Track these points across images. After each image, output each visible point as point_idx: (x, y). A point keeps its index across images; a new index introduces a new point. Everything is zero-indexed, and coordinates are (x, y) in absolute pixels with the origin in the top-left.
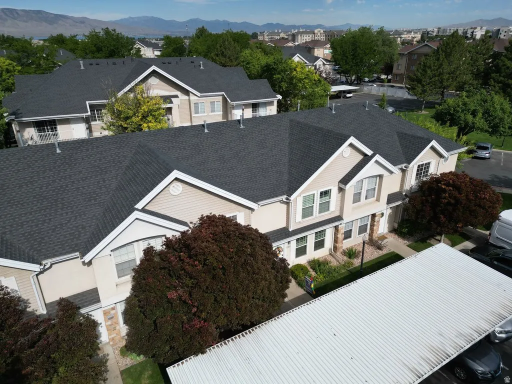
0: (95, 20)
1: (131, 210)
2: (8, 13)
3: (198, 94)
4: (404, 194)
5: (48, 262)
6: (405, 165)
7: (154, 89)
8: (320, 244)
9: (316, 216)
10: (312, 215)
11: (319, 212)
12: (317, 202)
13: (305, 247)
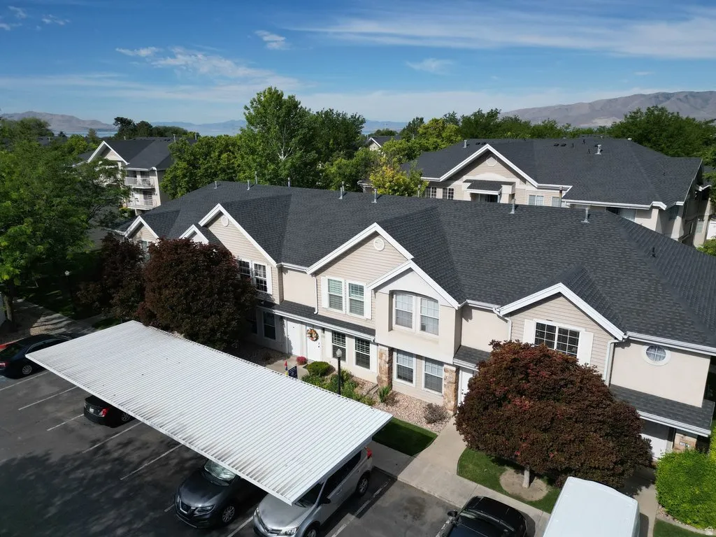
3: (535, 183)
6: (498, 306)
7: (490, 171)
8: (364, 360)
9: (346, 312)
10: (341, 309)
11: (351, 311)
12: (346, 295)
13: (344, 351)
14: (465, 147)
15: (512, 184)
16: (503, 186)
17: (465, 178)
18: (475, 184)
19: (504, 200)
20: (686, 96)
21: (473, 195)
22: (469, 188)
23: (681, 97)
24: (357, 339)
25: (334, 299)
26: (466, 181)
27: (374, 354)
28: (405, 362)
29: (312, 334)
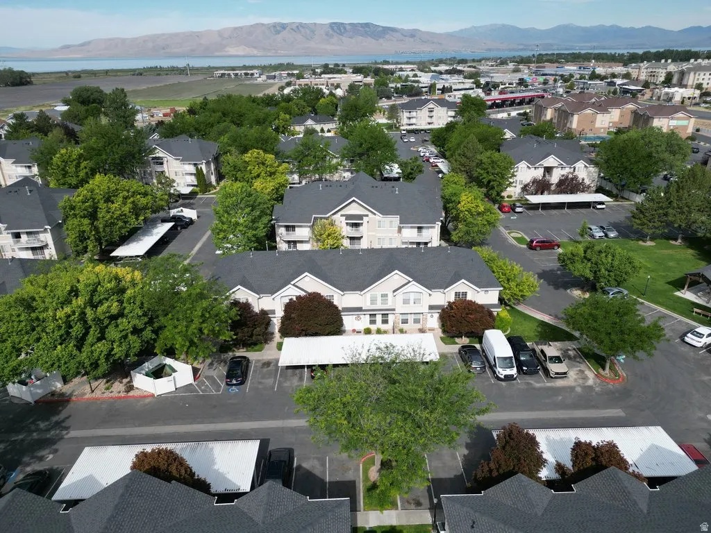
0: (428, 33)
1: (289, 283)
2: (335, 28)
3: (381, 215)
5: (262, 295)
6: (443, 290)
7: (354, 210)
8: (385, 322)
9: (379, 305)
10: (376, 304)
11: (382, 304)
12: (379, 299)
13: (375, 321)
14: (321, 189)
15: (367, 216)
16: (364, 218)
17: (340, 213)
18: (348, 217)
20: (297, 27)
21: (347, 223)
22: (345, 220)
24: (382, 314)
25: (373, 301)
26: (342, 216)
27: (391, 318)
28: (405, 317)
29: (358, 318)
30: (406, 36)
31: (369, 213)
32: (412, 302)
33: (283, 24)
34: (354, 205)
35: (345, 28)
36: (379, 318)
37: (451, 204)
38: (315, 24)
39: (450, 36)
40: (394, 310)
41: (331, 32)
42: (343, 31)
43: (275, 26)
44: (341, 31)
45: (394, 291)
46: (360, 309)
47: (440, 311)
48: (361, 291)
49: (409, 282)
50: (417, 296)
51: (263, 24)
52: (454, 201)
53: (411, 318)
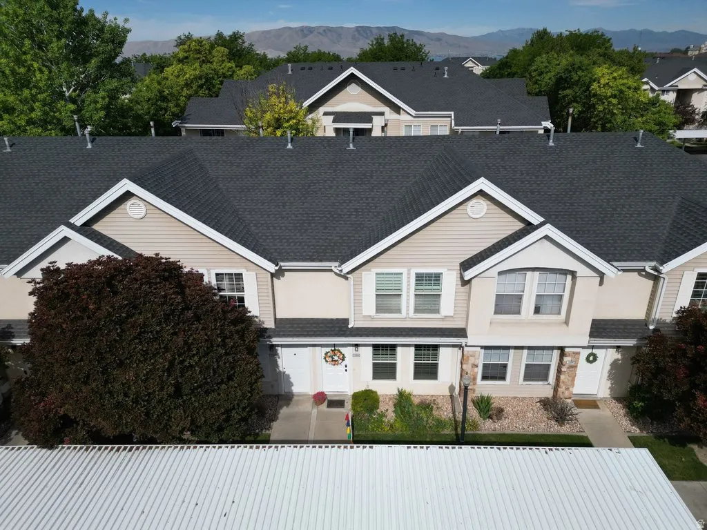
2: (362, 32)
3: (413, 112)
4: (651, 327)
6: (653, 264)
7: (353, 101)
8: (426, 370)
9: (407, 314)
10: (399, 311)
11: (417, 311)
12: (409, 290)
13: (394, 366)
14: (290, 72)
15: (382, 114)
16: (374, 117)
17: (322, 110)
18: (339, 117)
19: (377, 132)
20: (324, 30)
21: (337, 130)
22: (334, 121)
23: (321, 31)
24: (418, 347)
25: (386, 300)
26: (326, 114)
27: (448, 360)
28: (496, 358)
29: (335, 357)
30: (432, 40)
31: (386, 110)
32: (528, 304)
33: (310, 28)
34: (353, 89)
35: (371, 32)
36: (405, 359)
37: (568, 92)
38: (342, 27)
39: (476, 39)
40: (461, 333)
41: (357, 35)
42: (369, 34)
43: (302, 29)
44: (367, 34)
45: (466, 265)
46: (337, 327)
47: (631, 342)
48: (343, 261)
49: (529, 228)
50: (553, 285)
51: (290, 28)
52: (577, 83)
53: (516, 365)
